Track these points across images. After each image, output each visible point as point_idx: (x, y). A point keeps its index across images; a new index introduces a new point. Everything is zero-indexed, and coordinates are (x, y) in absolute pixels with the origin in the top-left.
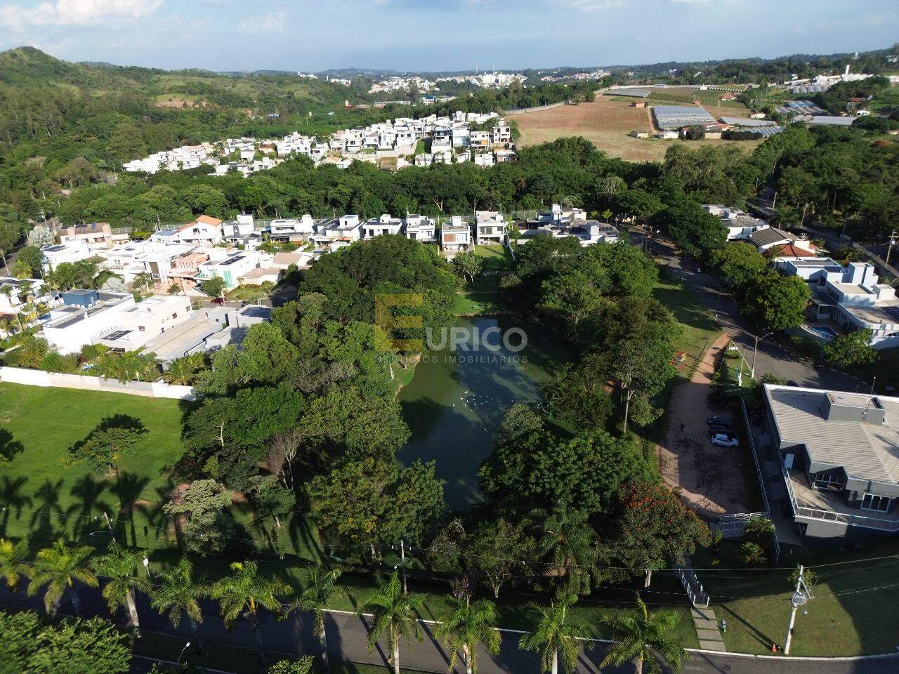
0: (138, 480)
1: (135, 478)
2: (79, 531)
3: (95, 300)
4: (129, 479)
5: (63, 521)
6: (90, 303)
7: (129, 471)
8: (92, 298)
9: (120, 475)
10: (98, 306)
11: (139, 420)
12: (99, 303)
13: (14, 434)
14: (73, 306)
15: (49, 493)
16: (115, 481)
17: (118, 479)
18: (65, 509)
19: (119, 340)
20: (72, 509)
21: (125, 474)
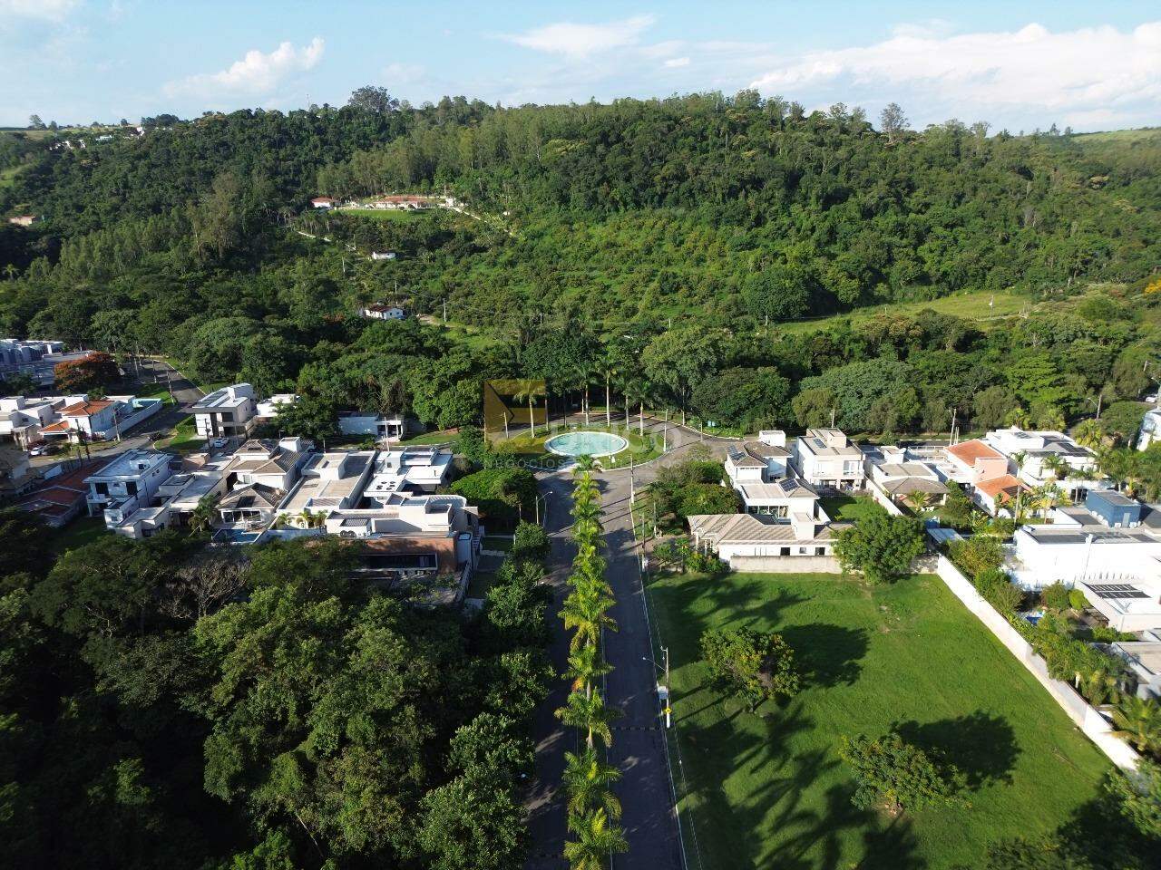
0: (914, 854)
1: (913, 846)
2: (775, 858)
3: (1132, 520)
4: (904, 840)
5: (780, 823)
6: (1121, 520)
7: (917, 828)
8: (1127, 516)
9: (901, 821)
10: (1125, 531)
11: (1020, 751)
12: (1135, 527)
13: (868, 654)
14: (1094, 514)
15: (812, 766)
16: (884, 824)
17: (893, 824)
18: (801, 807)
19: (1110, 601)
20: (806, 816)
21: (908, 824)
